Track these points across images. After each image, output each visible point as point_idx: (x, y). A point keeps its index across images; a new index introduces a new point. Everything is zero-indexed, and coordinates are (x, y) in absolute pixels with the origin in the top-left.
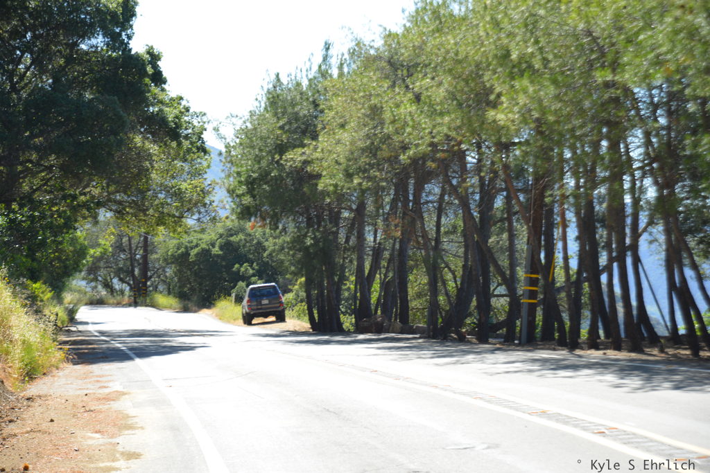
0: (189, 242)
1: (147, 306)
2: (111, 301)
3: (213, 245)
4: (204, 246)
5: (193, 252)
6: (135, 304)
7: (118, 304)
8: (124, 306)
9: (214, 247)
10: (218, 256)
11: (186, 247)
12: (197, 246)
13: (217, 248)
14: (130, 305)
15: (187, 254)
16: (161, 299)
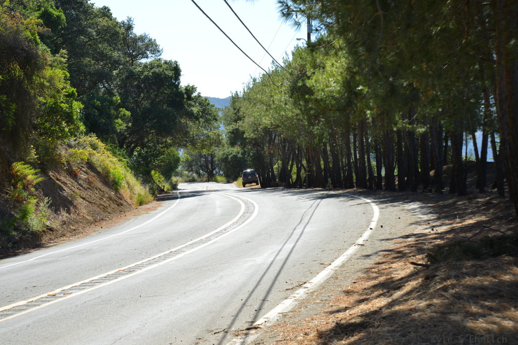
0: (228, 152)
1: (213, 181)
2: (198, 180)
3: (239, 153)
4: (234, 154)
5: (230, 157)
6: (208, 181)
7: (202, 181)
8: (204, 182)
9: (239, 154)
10: (241, 158)
11: (227, 155)
12: (231, 154)
13: (240, 155)
14: (206, 181)
15: (227, 158)
16: (219, 178)
